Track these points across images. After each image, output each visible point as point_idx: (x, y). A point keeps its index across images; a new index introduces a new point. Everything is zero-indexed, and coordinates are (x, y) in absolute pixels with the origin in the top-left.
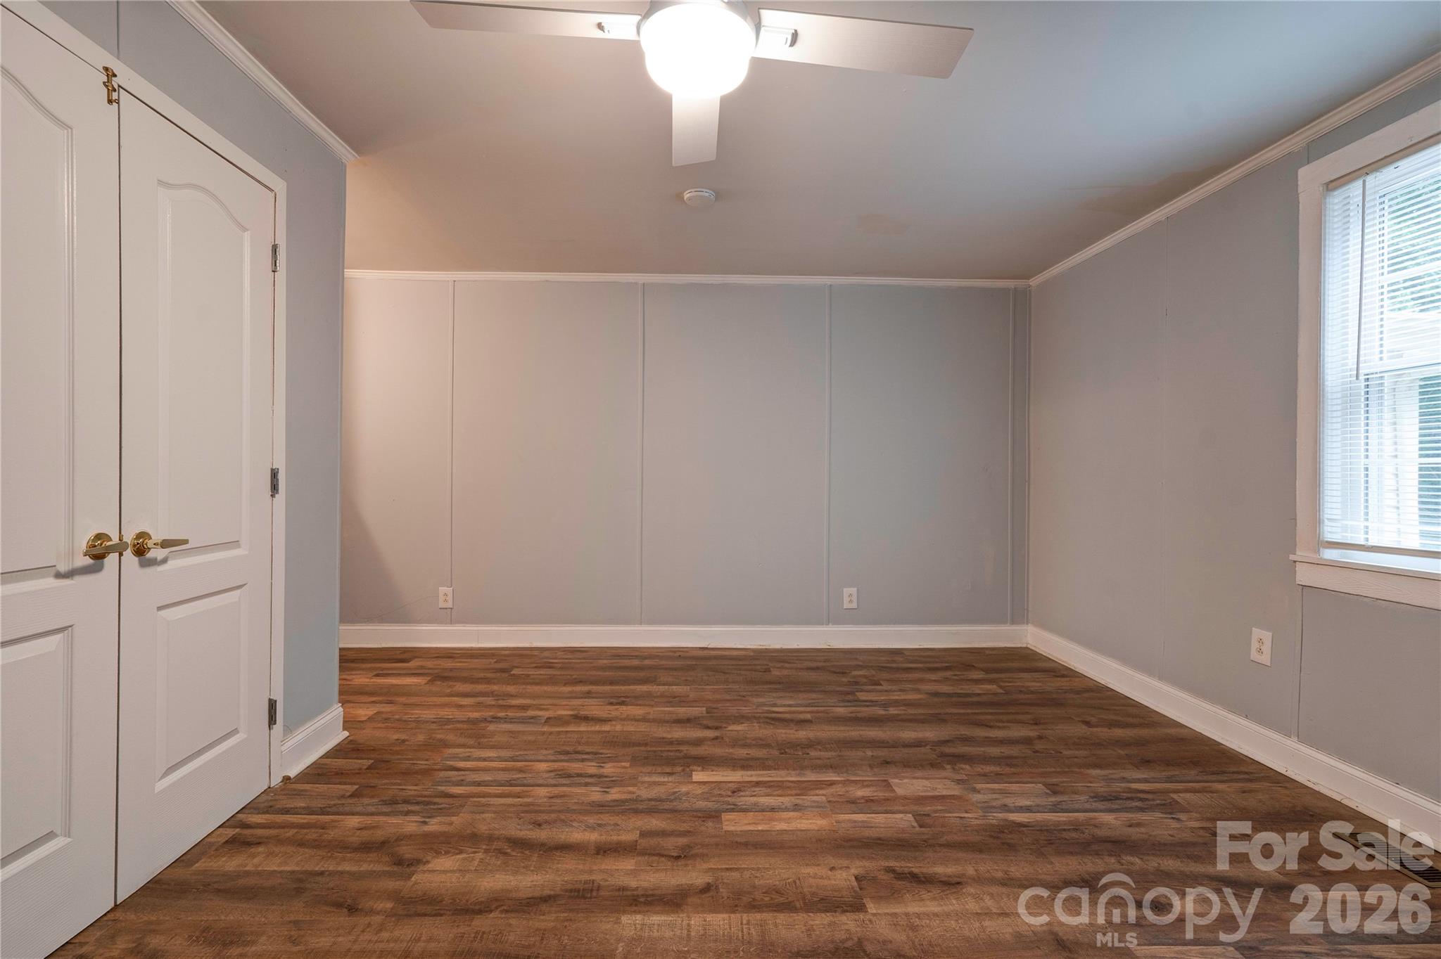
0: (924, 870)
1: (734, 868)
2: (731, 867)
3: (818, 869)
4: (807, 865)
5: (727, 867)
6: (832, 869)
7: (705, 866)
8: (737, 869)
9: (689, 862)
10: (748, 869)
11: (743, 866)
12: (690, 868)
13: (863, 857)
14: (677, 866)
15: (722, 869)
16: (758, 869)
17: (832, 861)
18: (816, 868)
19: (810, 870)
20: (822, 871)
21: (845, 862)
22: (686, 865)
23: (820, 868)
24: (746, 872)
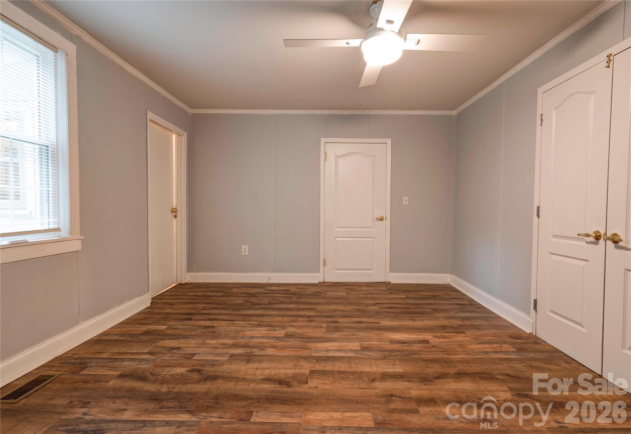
0: (274, 386)
1: (363, 389)
2: (364, 390)
3: (323, 387)
4: (327, 390)
5: (366, 390)
6: (316, 387)
7: (377, 391)
8: (361, 389)
9: (385, 393)
10: (356, 389)
11: (359, 390)
12: (384, 390)
13: (298, 393)
14: (390, 391)
15: (369, 389)
16: (351, 388)
17: (315, 392)
18: (324, 388)
19: (327, 387)
20: (321, 387)
21: (309, 391)
22: (386, 391)
23: (322, 388)
24: (357, 387)
